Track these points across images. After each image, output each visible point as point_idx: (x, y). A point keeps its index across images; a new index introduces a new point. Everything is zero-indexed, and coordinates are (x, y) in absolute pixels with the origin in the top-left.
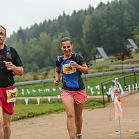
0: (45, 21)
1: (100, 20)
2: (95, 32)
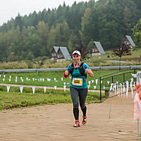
0: (45, 10)
1: (100, 14)
2: (94, 25)
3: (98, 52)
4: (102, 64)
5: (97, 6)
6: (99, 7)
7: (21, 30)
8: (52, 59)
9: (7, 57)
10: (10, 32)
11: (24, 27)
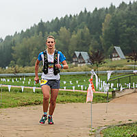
0: (67, 16)
1: (120, 20)
2: (114, 30)
3: (118, 57)
4: (119, 68)
5: (117, 12)
6: (119, 13)
7: (43, 36)
8: (74, 64)
9: (30, 61)
10: (33, 38)
11: (46, 33)
